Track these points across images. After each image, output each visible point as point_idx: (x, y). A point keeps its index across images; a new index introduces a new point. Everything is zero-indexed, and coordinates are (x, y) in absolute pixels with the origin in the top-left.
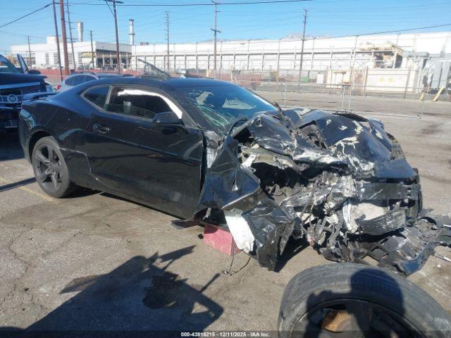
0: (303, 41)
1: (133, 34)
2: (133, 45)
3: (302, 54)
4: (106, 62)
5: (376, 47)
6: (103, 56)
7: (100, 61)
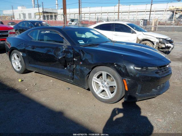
0: (152, 4)
1: (58, 5)
2: (58, 9)
3: (151, 11)
4: (47, 17)
5: (177, 8)
6: (46, 15)
7: (44, 17)
